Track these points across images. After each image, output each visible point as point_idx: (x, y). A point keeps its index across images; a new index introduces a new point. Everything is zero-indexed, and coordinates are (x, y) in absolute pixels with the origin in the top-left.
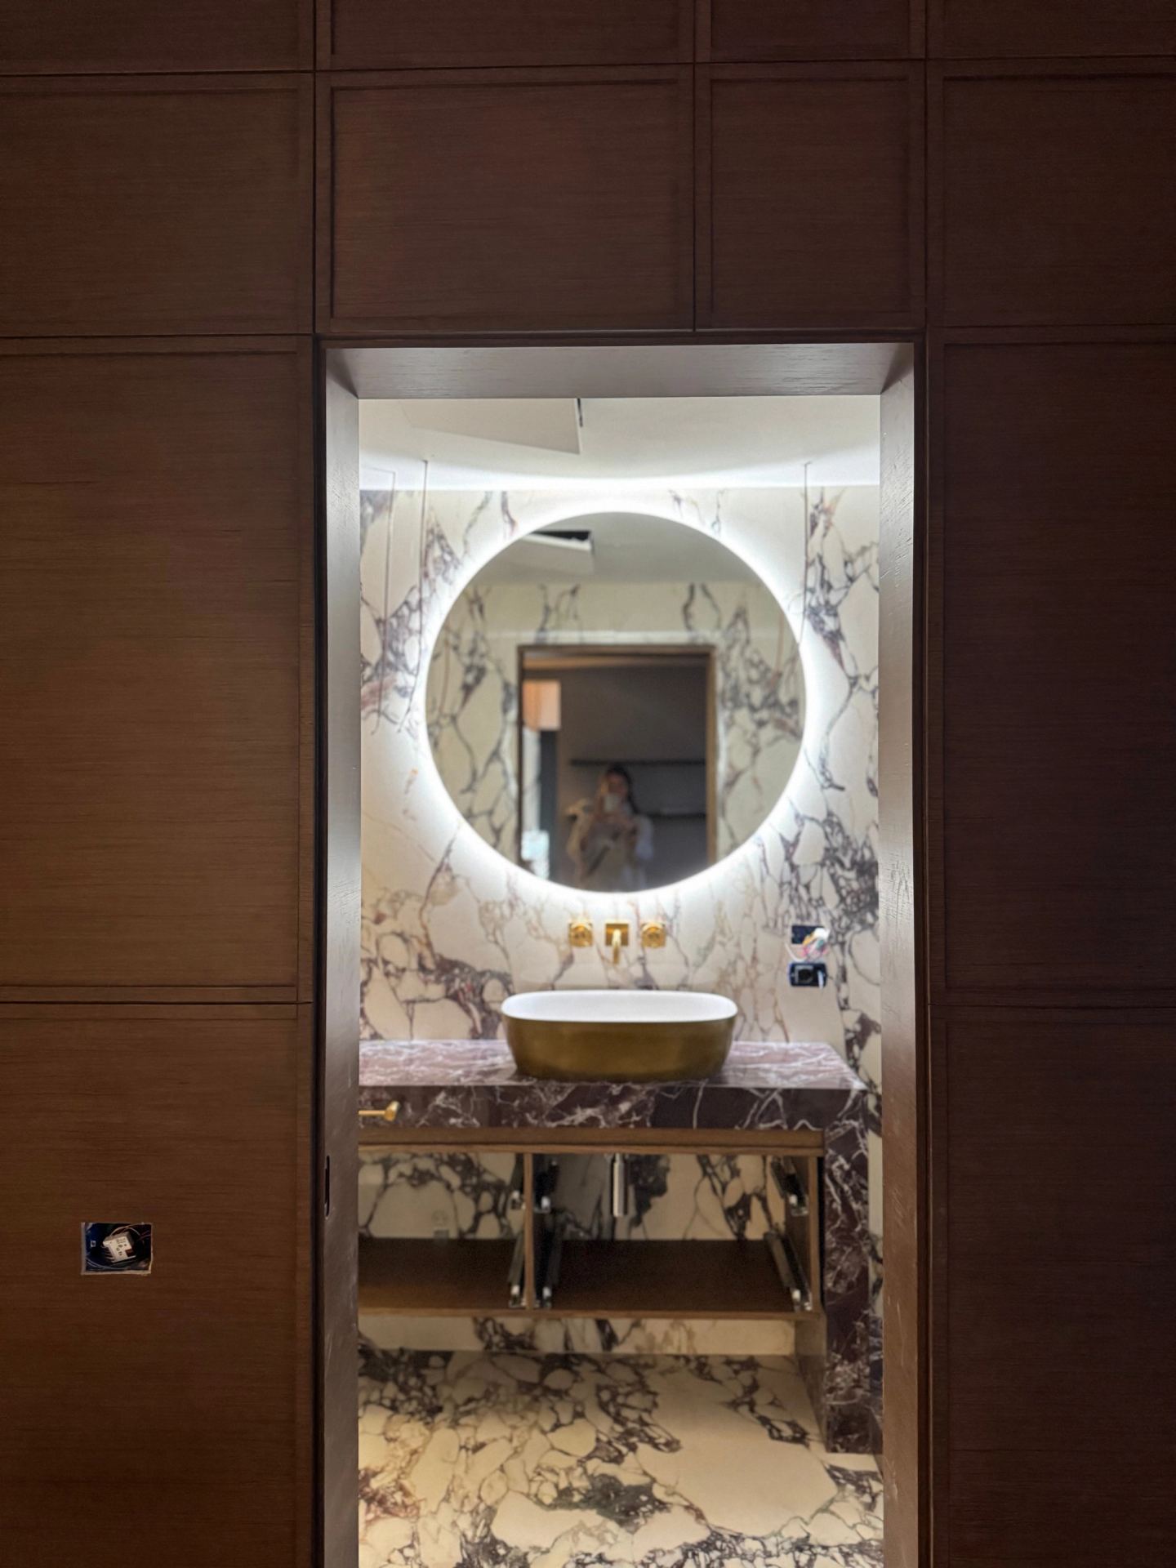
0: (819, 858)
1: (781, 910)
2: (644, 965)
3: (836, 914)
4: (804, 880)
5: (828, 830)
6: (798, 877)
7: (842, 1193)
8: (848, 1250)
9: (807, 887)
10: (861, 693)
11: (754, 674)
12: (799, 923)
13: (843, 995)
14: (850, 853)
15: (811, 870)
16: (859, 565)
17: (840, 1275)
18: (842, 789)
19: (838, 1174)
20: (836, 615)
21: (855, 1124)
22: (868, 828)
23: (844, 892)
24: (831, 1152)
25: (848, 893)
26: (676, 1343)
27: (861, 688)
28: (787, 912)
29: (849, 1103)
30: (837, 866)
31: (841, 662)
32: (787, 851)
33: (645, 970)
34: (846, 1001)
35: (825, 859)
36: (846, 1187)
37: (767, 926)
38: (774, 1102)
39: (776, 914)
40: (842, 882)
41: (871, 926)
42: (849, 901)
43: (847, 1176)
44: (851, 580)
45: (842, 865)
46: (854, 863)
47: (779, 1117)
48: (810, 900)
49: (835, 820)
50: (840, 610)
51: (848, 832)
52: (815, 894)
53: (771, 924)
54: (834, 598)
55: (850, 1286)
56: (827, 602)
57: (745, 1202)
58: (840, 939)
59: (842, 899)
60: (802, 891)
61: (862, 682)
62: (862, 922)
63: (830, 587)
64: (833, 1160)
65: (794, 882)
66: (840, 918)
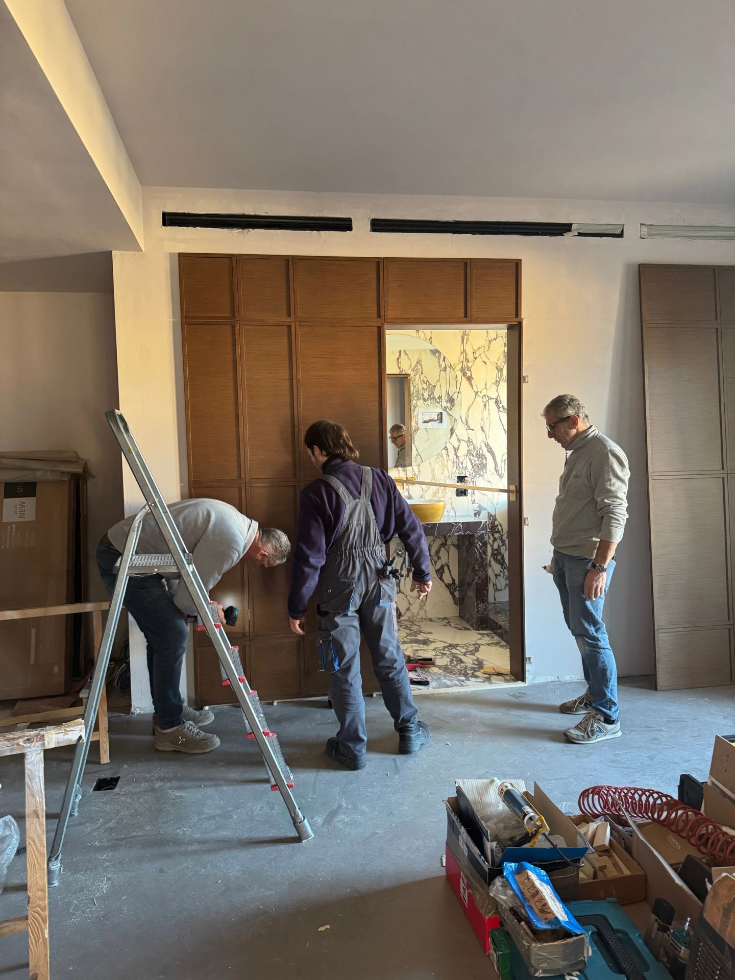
0: (465, 454)
1: (453, 471)
2: (408, 491)
3: (471, 472)
4: (461, 461)
5: (469, 444)
6: (459, 460)
7: (480, 553)
8: (482, 570)
9: (462, 463)
10: (479, 397)
11: (425, 386)
12: (459, 475)
13: (473, 499)
14: (476, 451)
15: (463, 458)
16: (478, 354)
17: (480, 577)
18: (473, 430)
19: (478, 547)
20: (470, 371)
21: (484, 532)
22: (481, 443)
23: (473, 465)
24: (476, 540)
25: (475, 465)
26: (421, 615)
27: (479, 396)
28: (455, 472)
29: (482, 525)
30: (471, 456)
31: (472, 387)
32: (455, 451)
33: (409, 493)
34: (474, 500)
35: (468, 453)
36: (481, 551)
37: (449, 477)
38: (460, 526)
39: (452, 473)
40: (473, 461)
41: (482, 475)
42: (475, 468)
43: (481, 547)
44: (475, 358)
45: (473, 455)
46: (477, 455)
47: (461, 531)
48: (463, 467)
49: (471, 440)
50: (472, 369)
51: (475, 445)
52: (464, 466)
53: (450, 476)
54: (470, 364)
55: (482, 580)
56: (468, 366)
57: (442, 567)
58: (472, 480)
59: (473, 467)
60: (460, 464)
61: (479, 393)
62: (479, 474)
63: (469, 361)
64: (477, 543)
65: (458, 462)
66: (472, 473)
